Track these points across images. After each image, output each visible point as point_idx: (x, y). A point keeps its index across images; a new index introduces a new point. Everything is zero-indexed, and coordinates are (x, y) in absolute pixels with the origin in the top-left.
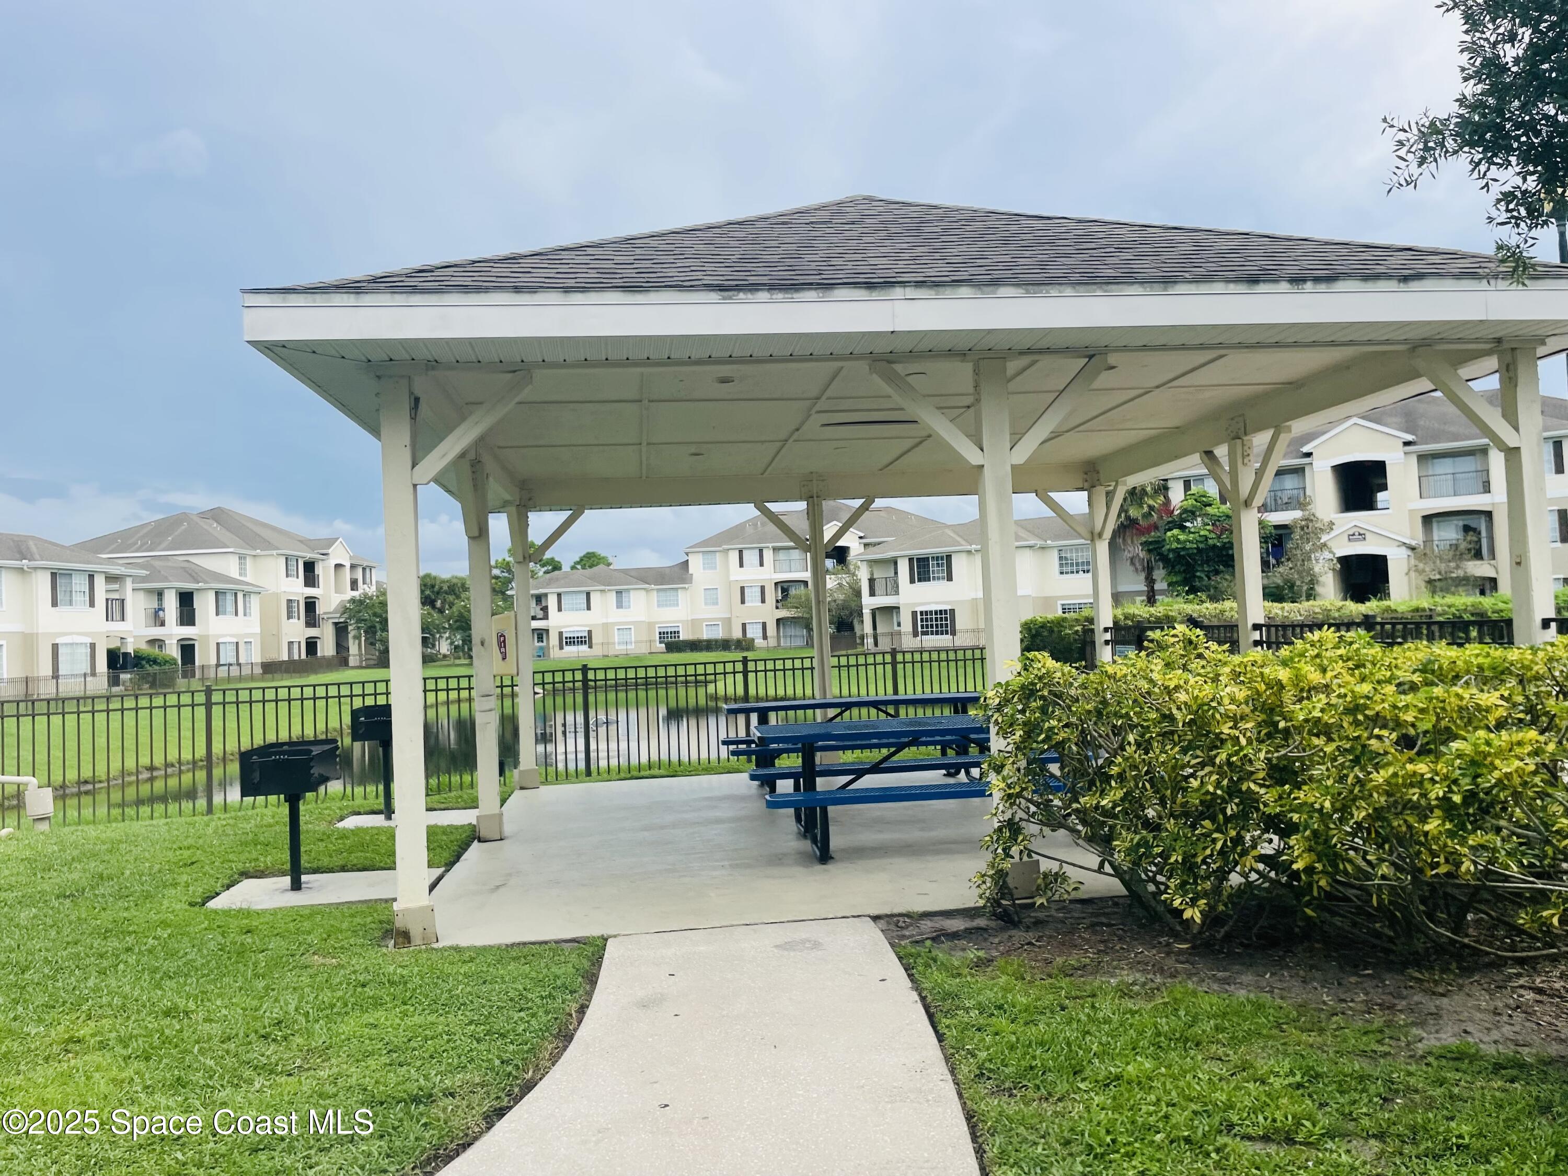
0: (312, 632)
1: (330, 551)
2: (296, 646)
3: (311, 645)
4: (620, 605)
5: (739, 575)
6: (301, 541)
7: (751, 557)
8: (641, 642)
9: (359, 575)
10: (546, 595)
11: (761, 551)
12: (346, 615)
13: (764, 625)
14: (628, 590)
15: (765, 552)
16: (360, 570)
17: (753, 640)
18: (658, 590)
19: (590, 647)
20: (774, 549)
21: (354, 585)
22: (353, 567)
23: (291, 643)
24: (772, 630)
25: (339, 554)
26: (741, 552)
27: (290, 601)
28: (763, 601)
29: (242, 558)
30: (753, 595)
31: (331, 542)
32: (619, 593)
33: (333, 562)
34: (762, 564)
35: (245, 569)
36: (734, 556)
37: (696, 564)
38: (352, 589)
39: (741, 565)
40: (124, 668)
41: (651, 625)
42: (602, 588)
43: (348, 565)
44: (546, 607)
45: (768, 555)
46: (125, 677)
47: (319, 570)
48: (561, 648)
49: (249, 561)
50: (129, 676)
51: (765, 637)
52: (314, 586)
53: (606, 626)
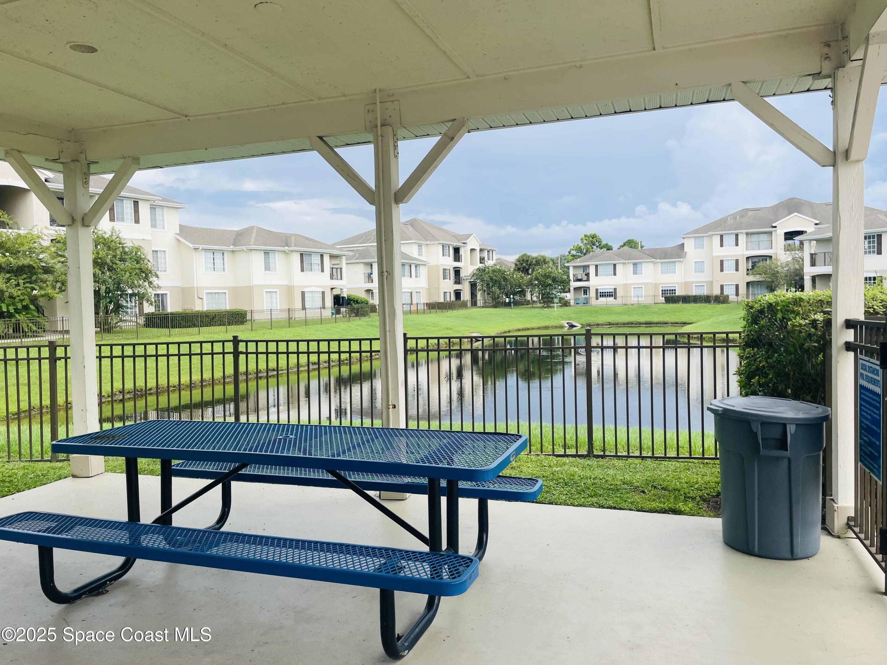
0: (458, 287)
1: (467, 241)
2: (448, 294)
3: (458, 294)
4: (635, 273)
5: (719, 252)
6: (454, 236)
7: (729, 240)
8: (649, 296)
9: (485, 254)
10: (588, 266)
11: (737, 235)
12: (475, 278)
13: (737, 286)
14: (641, 263)
15: (740, 237)
16: (486, 252)
17: (728, 296)
18: (662, 263)
19: (615, 298)
20: (747, 234)
21: (482, 260)
22: (481, 250)
23: (445, 293)
24: (743, 289)
25: (473, 243)
26: (722, 237)
27: (444, 270)
28: (737, 270)
29: (420, 246)
30: (729, 266)
31: (468, 236)
32: (635, 264)
33: (469, 247)
34: (737, 245)
35: (422, 252)
36: (717, 240)
37: (690, 246)
38: (481, 263)
39: (722, 245)
40: (342, 305)
41: (656, 285)
42: (624, 261)
43: (478, 250)
44: (589, 274)
45: (742, 239)
46: (343, 310)
47: (462, 252)
48: (597, 299)
49: (424, 247)
50: (345, 309)
51: (737, 294)
52: (459, 261)
53: (626, 286)
